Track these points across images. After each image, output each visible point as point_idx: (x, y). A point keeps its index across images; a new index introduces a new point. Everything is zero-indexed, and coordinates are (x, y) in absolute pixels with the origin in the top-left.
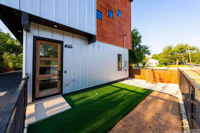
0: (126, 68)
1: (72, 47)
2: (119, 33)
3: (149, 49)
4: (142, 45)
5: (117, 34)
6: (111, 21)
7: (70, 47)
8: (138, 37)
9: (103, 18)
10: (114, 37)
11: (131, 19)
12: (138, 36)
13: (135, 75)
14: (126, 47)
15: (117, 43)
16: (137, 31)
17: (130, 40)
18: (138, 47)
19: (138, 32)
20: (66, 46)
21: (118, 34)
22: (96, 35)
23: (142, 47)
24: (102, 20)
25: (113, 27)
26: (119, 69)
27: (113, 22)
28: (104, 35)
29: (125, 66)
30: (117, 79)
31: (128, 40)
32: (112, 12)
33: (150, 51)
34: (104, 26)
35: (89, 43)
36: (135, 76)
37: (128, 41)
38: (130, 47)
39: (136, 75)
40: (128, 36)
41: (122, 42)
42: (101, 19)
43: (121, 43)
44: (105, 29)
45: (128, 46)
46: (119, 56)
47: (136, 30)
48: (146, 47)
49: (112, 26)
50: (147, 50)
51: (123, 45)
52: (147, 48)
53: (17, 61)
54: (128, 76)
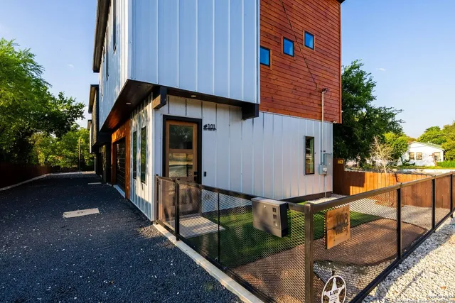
0: (325, 169)
1: (215, 129)
2: (308, 87)
3: (397, 118)
4: (377, 107)
5: (303, 90)
6: (288, 63)
7: (212, 128)
8: (365, 85)
9: (271, 60)
10: (297, 97)
11: (339, 47)
12: (365, 81)
13: (351, 187)
14: (326, 119)
15: (302, 111)
16: (361, 68)
17: (338, 99)
18: (364, 110)
19: (363, 73)
20: (206, 126)
21: (305, 91)
22: (259, 102)
23: (376, 112)
24: (269, 66)
25: (294, 74)
26: (309, 171)
27: (293, 65)
28: (275, 97)
29: (323, 163)
30: (302, 194)
31: (332, 100)
32: (293, 42)
33: (401, 124)
34: (274, 77)
35: (244, 118)
36: (351, 190)
37: (331, 102)
38: (337, 118)
39: (354, 187)
40: (331, 90)
41: (317, 106)
42: (267, 63)
43: (313, 109)
44: (276, 82)
45: (331, 116)
46: (309, 141)
47: (358, 67)
48: (388, 111)
49: (291, 73)
50: (390, 120)
51: (318, 114)
52: (392, 115)
53: (50, 150)
54: (330, 189)
